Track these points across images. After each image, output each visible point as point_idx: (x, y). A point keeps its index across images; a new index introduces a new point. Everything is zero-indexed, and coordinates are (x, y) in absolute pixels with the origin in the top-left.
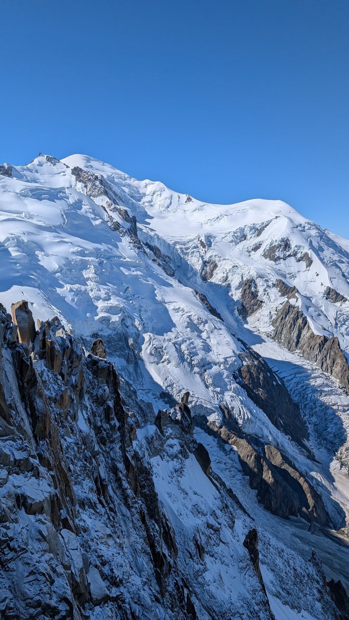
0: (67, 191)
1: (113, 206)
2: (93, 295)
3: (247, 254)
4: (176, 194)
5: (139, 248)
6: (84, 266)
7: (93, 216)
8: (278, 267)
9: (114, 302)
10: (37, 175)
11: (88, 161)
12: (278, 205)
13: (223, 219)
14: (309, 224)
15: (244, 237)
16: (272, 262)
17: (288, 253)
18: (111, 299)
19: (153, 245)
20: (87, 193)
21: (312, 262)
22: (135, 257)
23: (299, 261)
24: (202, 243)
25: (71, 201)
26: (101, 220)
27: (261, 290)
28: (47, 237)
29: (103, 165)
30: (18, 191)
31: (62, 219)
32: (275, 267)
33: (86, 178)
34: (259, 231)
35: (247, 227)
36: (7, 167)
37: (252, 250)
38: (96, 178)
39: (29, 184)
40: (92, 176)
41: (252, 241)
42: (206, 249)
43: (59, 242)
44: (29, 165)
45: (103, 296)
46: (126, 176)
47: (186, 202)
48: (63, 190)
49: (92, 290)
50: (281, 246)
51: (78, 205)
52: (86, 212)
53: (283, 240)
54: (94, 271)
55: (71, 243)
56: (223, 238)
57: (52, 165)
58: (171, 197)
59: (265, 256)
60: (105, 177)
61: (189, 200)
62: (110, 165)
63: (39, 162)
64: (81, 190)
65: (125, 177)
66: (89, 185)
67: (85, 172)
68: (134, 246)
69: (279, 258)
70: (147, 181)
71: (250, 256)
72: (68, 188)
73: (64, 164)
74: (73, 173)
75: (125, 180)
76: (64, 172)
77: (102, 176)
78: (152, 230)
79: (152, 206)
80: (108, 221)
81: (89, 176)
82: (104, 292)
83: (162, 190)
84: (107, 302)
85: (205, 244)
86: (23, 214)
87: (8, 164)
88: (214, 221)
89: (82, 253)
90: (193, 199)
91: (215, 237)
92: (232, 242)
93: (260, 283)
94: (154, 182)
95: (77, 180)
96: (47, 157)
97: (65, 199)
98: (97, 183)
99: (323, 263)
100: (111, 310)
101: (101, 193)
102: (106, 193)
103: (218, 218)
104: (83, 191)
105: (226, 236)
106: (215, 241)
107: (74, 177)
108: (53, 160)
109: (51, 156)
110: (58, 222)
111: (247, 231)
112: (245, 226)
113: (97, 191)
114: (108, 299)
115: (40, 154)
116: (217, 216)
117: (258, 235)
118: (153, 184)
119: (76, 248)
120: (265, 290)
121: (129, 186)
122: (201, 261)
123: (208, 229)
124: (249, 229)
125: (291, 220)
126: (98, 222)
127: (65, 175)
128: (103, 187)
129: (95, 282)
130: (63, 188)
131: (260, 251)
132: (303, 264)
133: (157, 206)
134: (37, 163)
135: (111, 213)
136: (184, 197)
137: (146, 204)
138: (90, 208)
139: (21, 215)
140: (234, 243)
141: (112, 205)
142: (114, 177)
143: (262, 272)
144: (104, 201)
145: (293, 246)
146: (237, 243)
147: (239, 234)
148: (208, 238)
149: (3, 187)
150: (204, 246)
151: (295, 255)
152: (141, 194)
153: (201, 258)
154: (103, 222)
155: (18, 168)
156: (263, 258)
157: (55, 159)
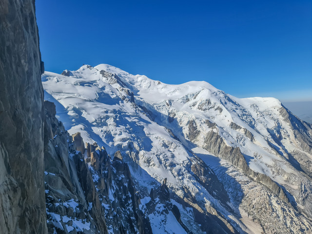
0: (97, 81)
2: (113, 133)
4: (152, 81)
5: (136, 108)
6: (107, 117)
7: (112, 93)
8: (206, 114)
9: (124, 135)
10: (82, 75)
11: (108, 67)
12: (203, 83)
14: (219, 91)
15: (188, 100)
16: (203, 111)
19: (143, 106)
20: (108, 82)
21: (222, 110)
22: (134, 113)
23: (216, 110)
24: (167, 104)
25: (100, 86)
27: (198, 125)
28: (89, 105)
29: (116, 68)
30: (73, 83)
31: (96, 96)
32: (204, 113)
33: (107, 75)
34: (195, 96)
36: (67, 72)
37: (192, 106)
38: (113, 75)
39: (78, 79)
40: (110, 74)
41: (192, 101)
42: (170, 107)
43: (95, 107)
44: (78, 71)
45: (118, 133)
46: (128, 73)
49: (112, 131)
50: (206, 103)
51: (103, 88)
52: (108, 92)
54: (113, 121)
55: (101, 107)
57: (90, 70)
59: (198, 108)
60: (117, 74)
64: (105, 81)
67: (107, 72)
68: (133, 107)
69: (206, 109)
70: (138, 75)
71: (191, 109)
74: (101, 73)
75: (127, 75)
77: (115, 74)
78: (142, 99)
79: (141, 87)
80: (119, 95)
82: (119, 131)
83: (146, 80)
84: (120, 136)
85: (169, 104)
87: (68, 70)
88: (172, 93)
89: (107, 112)
90: (161, 83)
91: (173, 101)
92: (182, 102)
93: (197, 121)
94: (141, 76)
95: (103, 76)
96: (87, 66)
97: (97, 86)
99: (228, 110)
100: (124, 140)
101: (115, 82)
102: (118, 82)
105: (178, 100)
106: (173, 103)
107: (101, 75)
109: (89, 65)
110: (94, 97)
111: (189, 97)
112: (188, 94)
114: (121, 134)
115: (83, 65)
117: (195, 98)
119: (104, 110)
120: (200, 125)
121: (129, 78)
122: (167, 112)
123: (170, 97)
125: (210, 90)
126: (114, 96)
129: (114, 126)
130: (96, 81)
131: (197, 106)
132: (218, 111)
133: (143, 87)
134: (82, 69)
135: (121, 92)
136: (157, 82)
137: (138, 86)
138: (110, 90)
139: (75, 95)
141: (121, 87)
142: (121, 74)
143: (198, 117)
144: (117, 86)
145: (212, 103)
146: (184, 103)
147: (185, 98)
148: (170, 101)
149: (65, 81)
150: (168, 106)
151: (213, 107)
152: (135, 81)
153: (167, 111)
154: (117, 96)
155: (72, 72)
156: (198, 110)
157: (91, 67)
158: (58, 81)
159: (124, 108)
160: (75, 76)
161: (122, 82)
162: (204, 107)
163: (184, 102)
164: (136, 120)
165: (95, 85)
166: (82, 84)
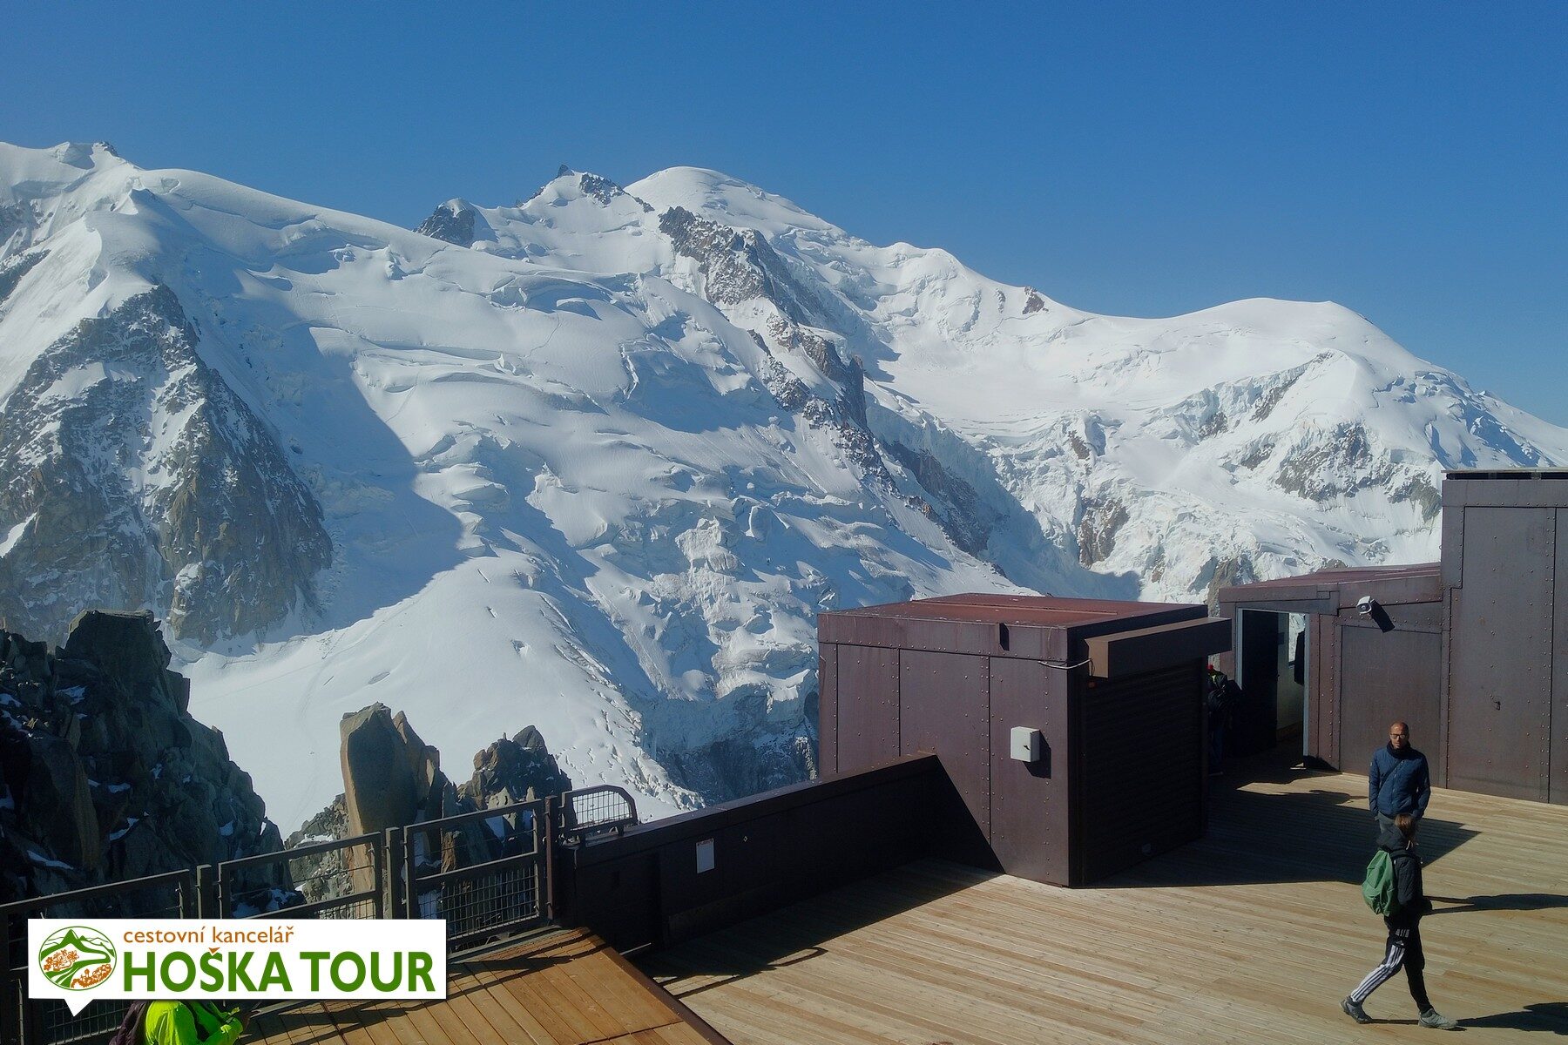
0: (640, 282)
1: (789, 329)
2: (715, 615)
3: (1225, 475)
4: (992, 287)
5: (867, 463)
6: (685, 516)
7: (722, 363)
8: (1328, 520)
9: (781, 636)
10: (553, 235)
11: (715, 186)
12: (1325, 317)
13: (1143, 365)
14: (1428, 377)
15: (1215, 423)
16: (1309, 502)
17: (1360, 475)
18: (772, 626)
19: (917, 451)
20: (707, 289)
22: (851, 494)
23: (1398, 497)
24: (1077, 445)
25: (654, 316)
26: (748, 376)
28: (576, 430)
29: (763, 198)
30: (486, 289)
31: (624, 375)
32: (1318, 518)
33: (704, 242)
34: (1264, 399)
35: (1224, 389)
36: (457, 211)
37: (1243, 463)
38: (738, 242)
39: (523, 264)
40: (725, 235)
41: (1243, 432)
42: (1090, 462)
43: (612, 447)
44: (527, 206)
45: (748, 616)
46: (836, 231)
47: (1025, 312)
48: (630, 281)
49: (712, 600)
50: (1336, 449)
51: (673, 327)
52: (701, 351)
53: (1341, 432)
54: (719, 539)
55: (650, 449)
56: (1145, 425)
57: (600, 204)
58: (979, 298)
59: (1286, 483)
60: (769, 236)
62: (784, 201)
63: (560, 195)
64: (689, 281)
65: (829, 235)
66: (716, 267)
67: (702, 224)
68: (852, 457)
69: (1331, 490)
70: (900, 248)
71: (1234, 482)
72: (642, 276)
73: (638, 200)
74: (664, 228)
75: (830, 243)
76: (636, 224)
77: (758, 235)
78: (912, 401)
79: (914, 324)
80: (770, 379)
81: (714, 237)
82: (751, 605)
83: (949, 276)
84: (759, 637)
85: (1088, 447)
86: (502, 360)
87: (463, 202)
88: (1117, 371)
89: (681, 481)
90: (1048, 302)
91: (1117, 424)
92: (1174, 435)
93: (1269, 569)
94: (924, 251)
95: (676, 250)
96: (584, 178)
97: (635, 311)
98: (741, 257)
100: (779, 664)
101: (753, 292)
102: (769, 290)
103: (1128, 361)
104: (694, 282)
105: (1153, 420)
106: (1118, 436)
107: (667, 240)
108: (602, 187)
109: (595, 177)
110: (611, 381)
111: (1226, 406)
112: (1219, 386)
113: (739, 282)
114: (761, 626)
115: (563, 171)
116: (1124, 355)
117: (1263, 414)
118: (921, 256)
119: (666, 466)
121: (842, 262)
122: (1071, 498)
123: (1097, 395)
124: (1231, 395)
126: (738, 381)
127: (640, 233)
128: (758, 270)
129: (723, 572)
130: (630, 278)
131: (1271, 467)
132: (1414, 508)
133: (932, 326)
134: (554, 197)
135: (780, 355)
136: (1018, 296)
137: (898, 319)
138: (714, 340)
139: (495, 362)
140: (1179, 441)
141: (786, 325)
142: (795, 235)
143: (1273, 537)
144: (759, 316)
145: (1376, 450)
146: (1190, 441)
147: (1198, 412)
148: (1096, 427)
149: (441, 275)
150: (1082, 453)
151: (1383, 479)
152: (881, 288)
153: (1071, 489)
154: (753, 382)
155: (490, 214)
156: (1280, 491)
157: (608, 184)
158: (398, 274)
159: (796, 459)
160: (506, 243)
161: (796, 285)
162: (1320, 477)
163: (1186, 436)
164: (865, 541)
165: (621, 306)
166: (543, 296)
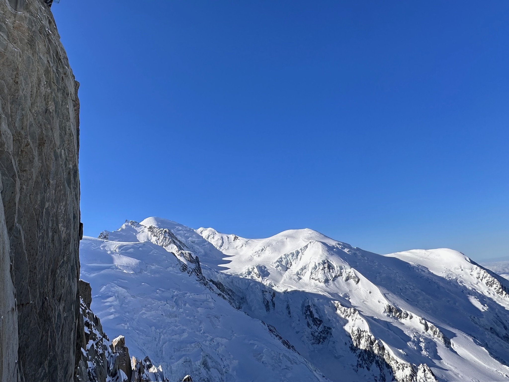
1: (180, 252)
12: (307, 232)
13: (267, 250)
15: (290, 264)
16: (322, 284)
17: (333, 275)
19: (216, 281)
24: (256, 274)
42: (261, 279)
47: (234, 240)
53: (324, 263)
58: (222, 238)
61: (236, 238)
66: (161, 238)
70: (202, 228)
73: (143, 225)
81: (160, 231)
83: (214, 234)
90: (239, 238)
95: (152, 235)
98: (167, 235)
101: (170, 243)
107: (150, 233)
113: (167, 241)
116: (261, 248)
118: (207, 230)
125: (324, 244)
127: (144, 233)
128: (171, 238)
135: (179, 258)
136: (232, 237)
144: (173, 248)
145: (335, 267)
150: (258, 276)
151: (341, 275)
161: (179, 241)
